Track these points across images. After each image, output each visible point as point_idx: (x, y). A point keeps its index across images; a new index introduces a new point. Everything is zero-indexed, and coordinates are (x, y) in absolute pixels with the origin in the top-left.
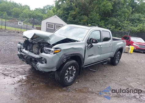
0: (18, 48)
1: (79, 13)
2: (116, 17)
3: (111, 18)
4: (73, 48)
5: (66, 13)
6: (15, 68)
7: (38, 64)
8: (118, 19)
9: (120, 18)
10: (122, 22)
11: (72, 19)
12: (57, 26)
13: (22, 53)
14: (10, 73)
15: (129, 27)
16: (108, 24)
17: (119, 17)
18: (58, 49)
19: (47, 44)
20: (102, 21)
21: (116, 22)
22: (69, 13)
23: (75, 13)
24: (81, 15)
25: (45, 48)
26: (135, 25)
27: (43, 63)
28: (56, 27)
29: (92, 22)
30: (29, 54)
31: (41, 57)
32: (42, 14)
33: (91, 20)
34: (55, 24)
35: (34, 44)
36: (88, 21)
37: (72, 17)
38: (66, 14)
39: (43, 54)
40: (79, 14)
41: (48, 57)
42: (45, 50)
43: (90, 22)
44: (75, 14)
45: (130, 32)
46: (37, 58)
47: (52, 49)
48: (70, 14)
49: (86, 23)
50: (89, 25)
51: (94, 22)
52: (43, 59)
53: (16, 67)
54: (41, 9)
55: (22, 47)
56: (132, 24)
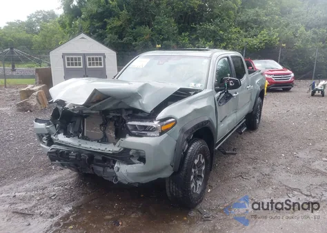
0: (38, 134)
1: (129, 21)
2: (211, 22)
3: (200, 25)
4: (196, 111)
5: (97, 25)
6: (36, 189)
7: (118, 169)
8: (218, 25)
9: (220, 21)
10: (225, 30)
11: (116, 37)
12: (89, 59)
13: (58, 147)
14: (34, 206)
15: (242, 41)
16: (197, 39)
17: (217, 21)
18: (170, 120)
19: (130, 112)
20: (183, 34)
21: (214, 32)
22: (105, 24)
23: (121, 23)
24: (135, 25)
25: (129, 123)
26: (252, 34)
27: (134, 163)
28: (88, 62)
29: (163, 39)
30: (82, 145)
31: (125, 149)
32: (29, 35)
33: (160, 34)
34: (84, 55)
35: (86, 117)
36: (154, 38)
37: (116, 33)
38: (98, 27)
39: (129, 139)
40: (131, 23)
41: (148, 146)
42: (130, 128)
43: (158, 39)
44: (121, 26)
45: (247, 49)
46: (113, 154)
47: (155, 124)
48: (108, 27)
49: (150, 43)
50: (157, 46)
51: (168, 39)
52: (131, 153)
53: (39, 184)
54: (23, 23)
55: (53, 130)
56: (246, 31)
